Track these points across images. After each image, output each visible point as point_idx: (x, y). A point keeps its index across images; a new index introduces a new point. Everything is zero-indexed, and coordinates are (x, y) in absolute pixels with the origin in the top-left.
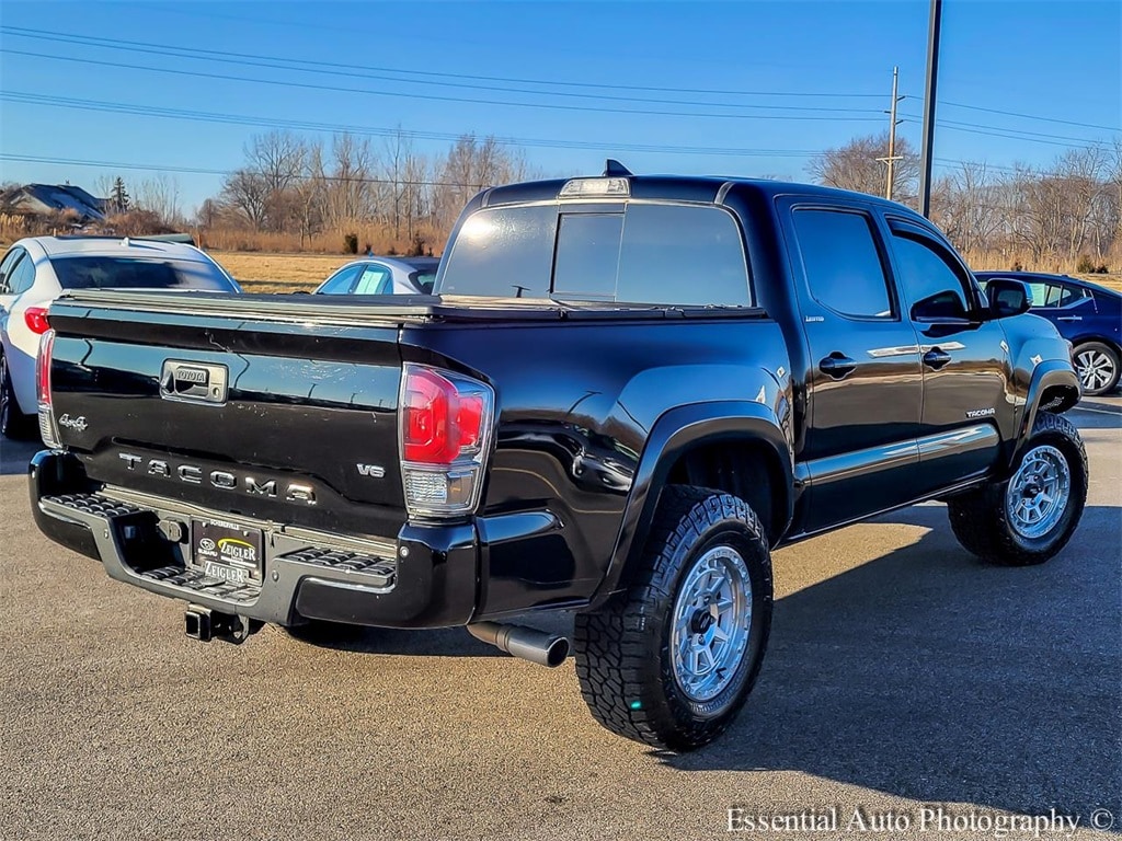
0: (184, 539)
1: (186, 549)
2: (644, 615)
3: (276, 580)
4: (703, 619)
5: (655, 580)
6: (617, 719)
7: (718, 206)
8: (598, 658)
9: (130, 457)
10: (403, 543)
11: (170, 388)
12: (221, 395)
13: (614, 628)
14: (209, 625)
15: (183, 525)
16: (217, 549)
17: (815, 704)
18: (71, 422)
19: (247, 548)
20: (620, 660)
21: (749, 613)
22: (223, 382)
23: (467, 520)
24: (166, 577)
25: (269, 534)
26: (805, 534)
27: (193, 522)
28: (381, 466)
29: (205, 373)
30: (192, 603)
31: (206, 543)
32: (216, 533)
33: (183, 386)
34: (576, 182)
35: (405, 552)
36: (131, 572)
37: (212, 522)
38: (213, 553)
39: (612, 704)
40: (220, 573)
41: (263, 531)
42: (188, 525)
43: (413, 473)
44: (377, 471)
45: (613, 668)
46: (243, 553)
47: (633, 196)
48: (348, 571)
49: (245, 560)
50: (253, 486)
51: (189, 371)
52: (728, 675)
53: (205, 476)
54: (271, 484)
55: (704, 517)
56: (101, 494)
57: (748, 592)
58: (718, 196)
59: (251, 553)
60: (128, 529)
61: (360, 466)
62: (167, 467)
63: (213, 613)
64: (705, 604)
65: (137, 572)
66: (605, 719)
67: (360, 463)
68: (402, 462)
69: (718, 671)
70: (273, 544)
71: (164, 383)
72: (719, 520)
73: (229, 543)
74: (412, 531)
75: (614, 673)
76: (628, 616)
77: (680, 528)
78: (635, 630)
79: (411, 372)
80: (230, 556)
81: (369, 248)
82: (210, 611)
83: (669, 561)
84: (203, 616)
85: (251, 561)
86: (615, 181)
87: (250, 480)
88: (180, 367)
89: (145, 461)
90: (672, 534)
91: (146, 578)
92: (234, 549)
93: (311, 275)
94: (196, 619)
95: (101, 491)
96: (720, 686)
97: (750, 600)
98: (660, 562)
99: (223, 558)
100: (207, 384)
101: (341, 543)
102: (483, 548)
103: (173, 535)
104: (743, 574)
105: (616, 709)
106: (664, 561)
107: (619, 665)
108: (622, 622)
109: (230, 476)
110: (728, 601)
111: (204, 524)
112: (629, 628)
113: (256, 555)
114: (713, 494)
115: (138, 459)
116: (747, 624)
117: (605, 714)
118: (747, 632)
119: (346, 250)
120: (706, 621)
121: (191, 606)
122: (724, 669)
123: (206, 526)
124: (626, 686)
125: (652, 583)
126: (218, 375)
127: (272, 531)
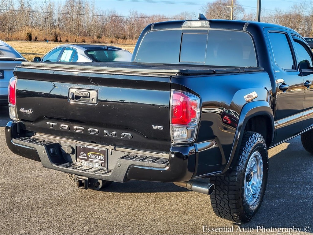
0: (73, 153)
1: (73, 157)
2: (237, 176)
3: (119, 167)
4: (250, 177)
5: (240, 164)
6: (224, 212)
7: (244, 31)
8: (220, 191)
9: (51, 124)
10: (172, 153)
11: (73, 98)
12: (95, 101)
13: (226, 180)
14: (88, 183)
15: (72, 148)
16: (87, 156)
17: (279, 205)
18: (25, 111)
19: (100, 155)
20: (228, 192)
21: (262, 174)
22: (96, 96)
23: (192, 144)
24: (69, 167)
25: (110, 151)
26: (273, 146)
27: (77, 146)
28: (162, 126)
29: (88, 93)
30: (79, 175)
31: (82, 154)
32: (86, 150)
33: (78, 97)
34: (188, 22)
35: (173, 156)
36: (55, 165)
37: (85, 146)
38: (85, 158)
39: (224, 207)
40: (88, 164)
41: (107, 149)
42: (74, 147)
43: (174, 128)
44: (160, 128)
45: (225, 194)
46: (98, 157)
47: (211, 27)
48: (150, 163)
49: (99, 160)
50: (106, 133)
51: (81, 92)
52: (257, 196)
53: (86, 130)
54: (114, 133)
55: (253, 141)
56: (34, 137)
57: (262, 167)
58: (244, 28)
59: (102, 157)
60: (51, 149)
61: (153, 126)
62: (68, 127)
63: (89, 179)
64: (250, 171)
65: (56, 165)
66: (219, 212)
67: (153, 125)
68: (171, 125)
69: (253, 195)
70: (111, 154)
71: (71, 96)
72: (256, 142)
73: (92, 154)
74: (174, 148)
75: (226, 196)
76: (231, 176)
77: (247, 146)
78: (234, 181)
79: (174, 93)
80: (93, 159)
81: (36, 38)
82: (88, 178)
83: (244, 157)
84: (85, 180)
85: (102, 160)
86: (204, 22)
87: (105, 131)
88: (77, 91)
89: (59, 125)
90: (244, 147)
91: (61, 167)
92: (94, 156)
93: (27, 50)
94: (82, 181)
95: (34, 136)
96: (255, 200)
97: (262, 170)
98: (241, 157)
99: (89, 159)
100: (89, 97)
101: (141, 153)
102: (197, 154)
103: (69, 151)
104: (261, 161)
105: (225, 209)
106: (243, 157)
107: (228, 193)
108: (229, 178)
109: (97, 130)
110: (256, 170)
111: (82, 147)
112: (232, 180)
113: (104, 158)
114: (254, 133)
115: (55, 124)
116: (262, 178)
117: (220, 211)
118: (261, 181)
119: (27, 38)
120: (251, 177)
121: (79, 177)
122: (256, 194)
123: (83, 148)
124: (230, 201)
125: (239, 165)
126: (93, 94)
127: (111, 150)
